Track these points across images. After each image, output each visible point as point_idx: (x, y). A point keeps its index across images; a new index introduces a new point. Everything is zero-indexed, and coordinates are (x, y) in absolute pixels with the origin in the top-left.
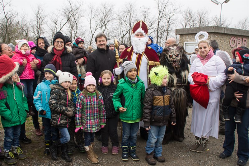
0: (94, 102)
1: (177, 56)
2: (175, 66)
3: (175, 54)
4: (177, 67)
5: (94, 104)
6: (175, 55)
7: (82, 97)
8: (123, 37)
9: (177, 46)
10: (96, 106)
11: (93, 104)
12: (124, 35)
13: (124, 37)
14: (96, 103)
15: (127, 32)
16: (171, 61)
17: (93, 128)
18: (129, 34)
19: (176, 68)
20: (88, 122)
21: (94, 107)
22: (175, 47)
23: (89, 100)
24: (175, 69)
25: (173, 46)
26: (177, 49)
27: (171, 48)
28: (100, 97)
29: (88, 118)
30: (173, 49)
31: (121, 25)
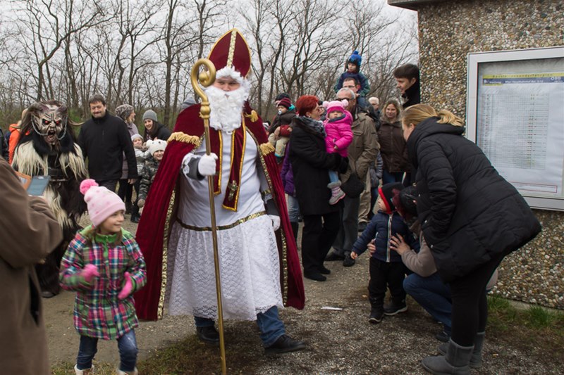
0: (112, 261)
1: (57, 124)
2: (52, 142)
3: (56, 120)
4: (54, 144)
5: (112, 267)
6: (55, 122)
7: (79, 246)
8: (43, 62)
9: (58, 106)
10: (116, 271)
11: (108, 267)
12: (48, 55)
13: (46, 61)
14: (116, 264)
15: (59, 45)
16: (45, 131)
17: (109, 327)
18: (67, 51)
19: (53, 146)
20: (95, 312)
21: (112, 275)
22: (55, 107)
23: (99, 256)
24: (51, 147)
25: (51, 104)
26: (58, 111)
27: (48, 106)
28: (131, 248)
29: (95, 302)
30: (52, 108)
31: (36, 22)
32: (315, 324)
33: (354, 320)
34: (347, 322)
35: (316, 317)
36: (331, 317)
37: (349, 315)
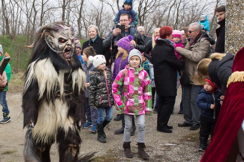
2: (68, 58)
3: (71, 38)
6: (71, 40)
24: (68, 63)
27: (62, 26)
30: (65, 28)
32: (163, 152)
33: (185, 150)
34: (180, 151)
35: (163, 149)
36: (171, 149)
37: (181, 148)
